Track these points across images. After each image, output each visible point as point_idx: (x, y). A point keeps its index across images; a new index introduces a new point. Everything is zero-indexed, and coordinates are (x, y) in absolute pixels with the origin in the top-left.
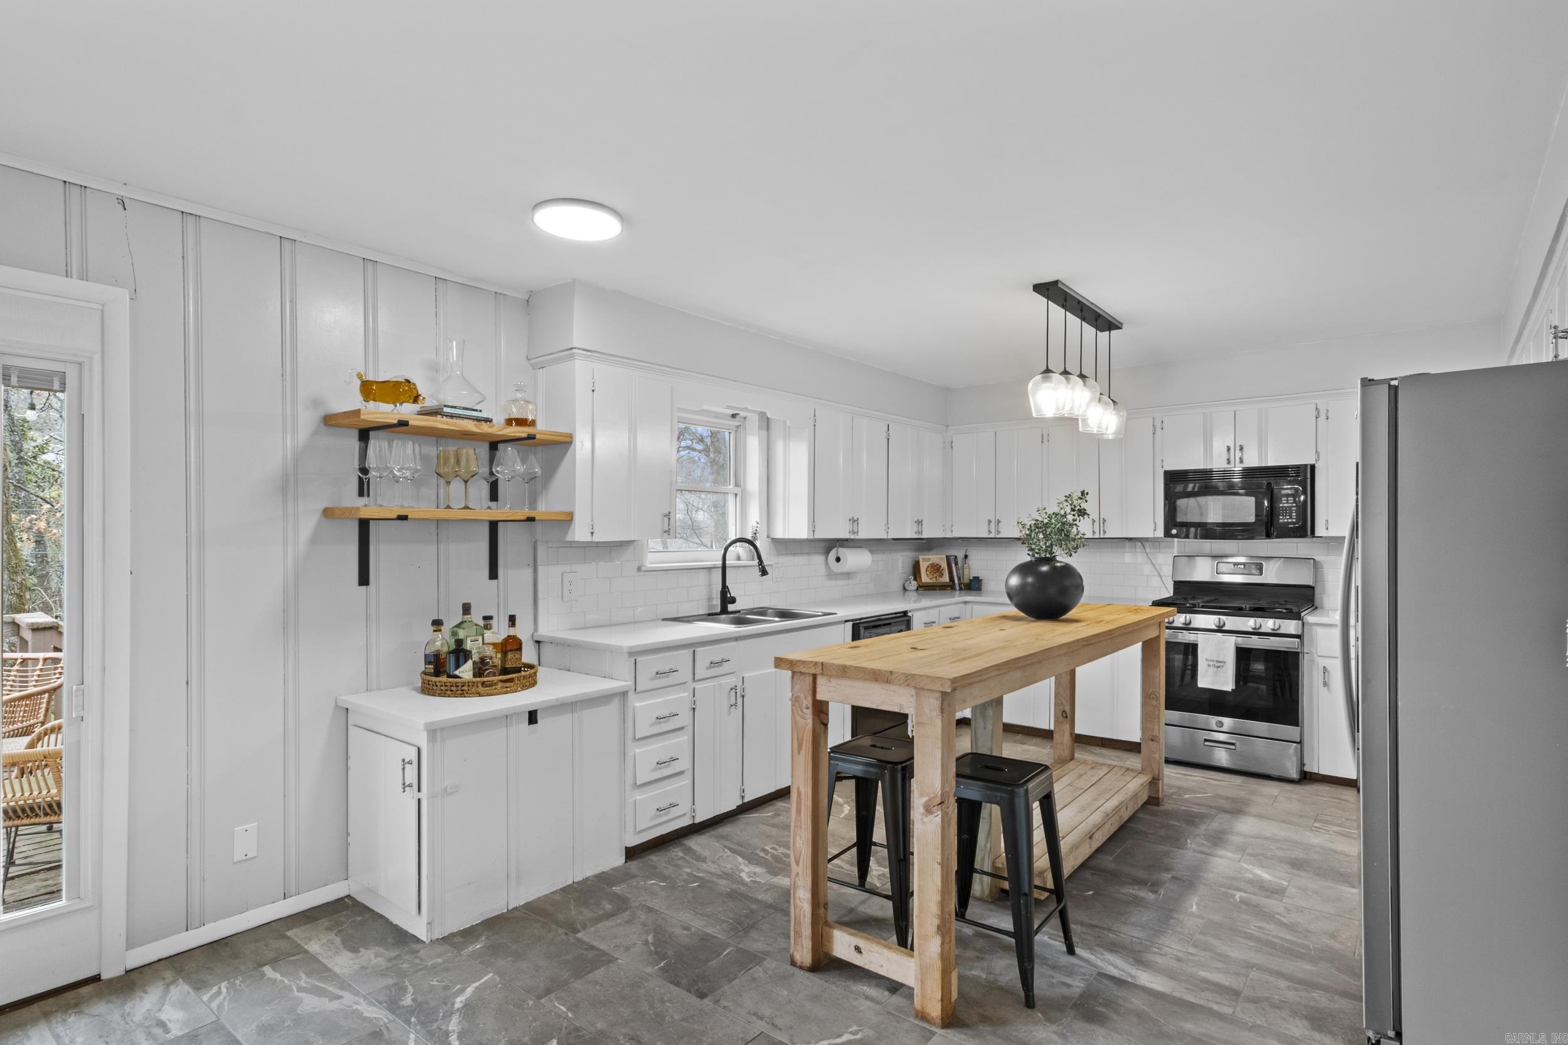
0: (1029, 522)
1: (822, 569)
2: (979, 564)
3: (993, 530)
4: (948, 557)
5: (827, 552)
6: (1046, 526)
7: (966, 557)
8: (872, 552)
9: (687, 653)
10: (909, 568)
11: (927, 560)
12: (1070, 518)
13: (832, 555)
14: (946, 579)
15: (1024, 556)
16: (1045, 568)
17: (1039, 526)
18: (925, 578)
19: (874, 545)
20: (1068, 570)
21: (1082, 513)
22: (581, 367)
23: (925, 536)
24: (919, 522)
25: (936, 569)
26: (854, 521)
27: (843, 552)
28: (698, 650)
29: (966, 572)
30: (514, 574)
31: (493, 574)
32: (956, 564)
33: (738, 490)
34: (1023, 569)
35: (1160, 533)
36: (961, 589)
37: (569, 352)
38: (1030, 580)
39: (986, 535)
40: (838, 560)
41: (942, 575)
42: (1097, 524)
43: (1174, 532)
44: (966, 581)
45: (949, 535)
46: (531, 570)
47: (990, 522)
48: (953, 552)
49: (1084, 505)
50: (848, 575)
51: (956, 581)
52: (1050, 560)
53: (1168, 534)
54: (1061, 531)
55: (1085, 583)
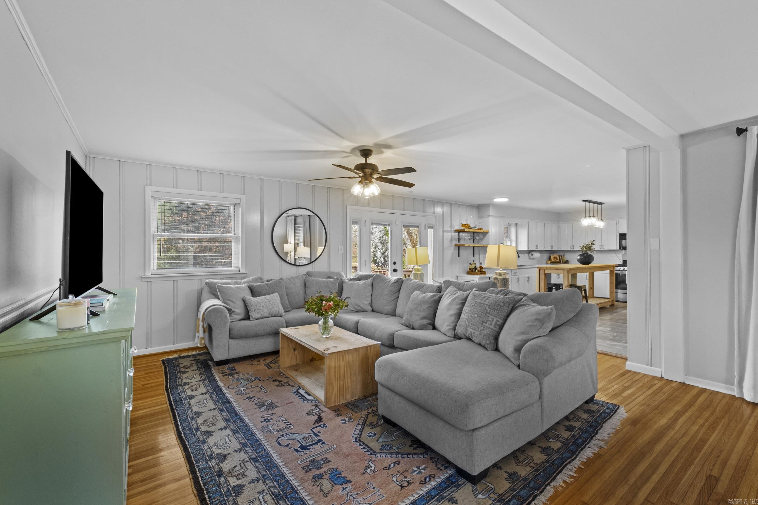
0: (582, 246)
1: (528, 257)
2: (567, 257)
3: (572, 248)
4: (559, 255)
5: (529, 253)
6: (586, 247)
7: (564, 255)
8: (540, 253)
9: (510, 271)
10: (548, 258)
11: (553, 256)
12: (591, 245)
13: (530, 254)
14: (559, 260)
15: (581, 253)
16: (585, 255)
17: (584, 247)
18: (553, 260)
19: (541, 252)
20: (591, 256)
21: (593, 244)
22: (490, 218)
23: (553, 249)
24: (552, 246)
25: (556, 258)
26: (537, 246)
27: (534, 253)
28: (512, 270)
29: (564, 259)
30: (477, 256)
31: (474, 256)
32: (561, 257)
33: (509, 239)
34: (580, 255)
35: (618, 248)
36: (563, 263)
37: (489, 216)
38: (582, 257)
39: (570, 249)
40: (532, 255)
41: (557, 260)
42: (601, 246)
43: (622, 248)
44: (564, 261)
45: (559, 249)
46: (478, 255)
47: (571, 246)
48: (560, 254)
49: (594, 243)
50: (533, 259)
51: (561, 261)
52: (587, 253)
53: (620, 249)
54: (589, 248)
55: (594, 258)
